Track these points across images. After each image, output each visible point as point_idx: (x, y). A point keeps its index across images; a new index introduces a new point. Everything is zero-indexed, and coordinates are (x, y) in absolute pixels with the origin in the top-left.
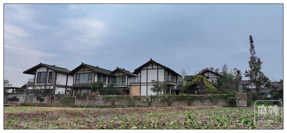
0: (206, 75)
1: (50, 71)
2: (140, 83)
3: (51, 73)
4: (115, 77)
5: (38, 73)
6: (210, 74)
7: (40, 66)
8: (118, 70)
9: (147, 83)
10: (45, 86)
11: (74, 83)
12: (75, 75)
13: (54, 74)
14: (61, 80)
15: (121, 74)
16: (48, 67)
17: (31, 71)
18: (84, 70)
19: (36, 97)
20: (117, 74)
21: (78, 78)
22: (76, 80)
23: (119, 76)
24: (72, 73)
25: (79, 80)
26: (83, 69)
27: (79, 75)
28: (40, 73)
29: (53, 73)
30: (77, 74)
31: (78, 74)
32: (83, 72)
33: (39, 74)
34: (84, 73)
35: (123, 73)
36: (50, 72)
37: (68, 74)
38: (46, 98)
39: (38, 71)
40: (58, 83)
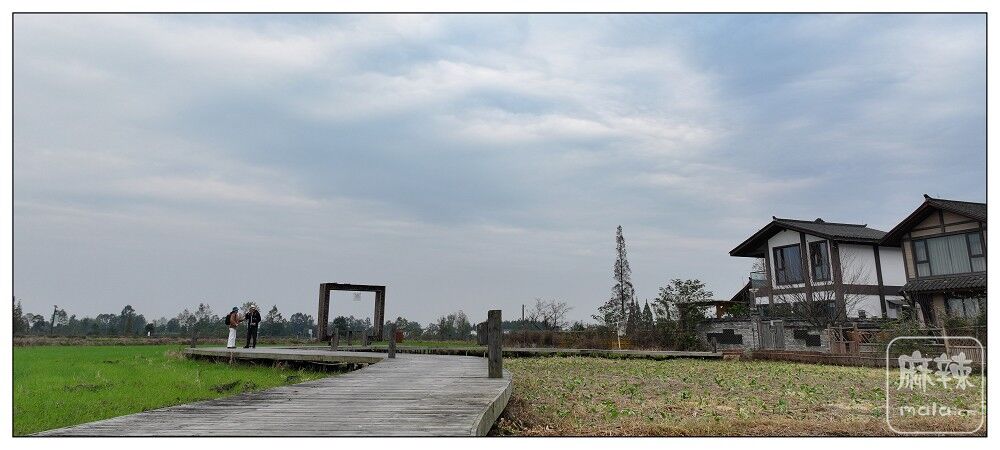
1: (810, 239)
3: (815, 247)
5: (775, 249)
7: (777, 227)
11: (912, 275)
12: (907, 246)
13: (826, 250)
14: (857, 267)
16: (801, 228)
17: (752, 247)
18: (942, 220)
19: (790, 332)
21: (922, 256)
22: (916, 262)
24: (895, 239)
25: (928, 261)
26: (934, 221)
27: (922, 244)
28: (781, 249)
29: (823, 246)
30: (913, 241)
31: (920, 239)
32: (938, 231)
33: (779, 252)
34: (945, 235)
36: (811, 244)
37: (878, 244)
38: (825, 335)
39: (775, 242)
40: (846, 281)
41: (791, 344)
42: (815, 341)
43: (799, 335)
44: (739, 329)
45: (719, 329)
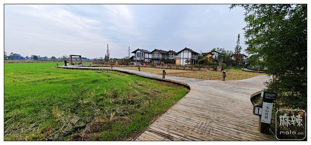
0: (213, 53)
1: (142, 52)
2: (180, 58)
4: (169, 54)
6: (215, 53)
7: (138, 50)
8: (170, 51)
9: (183, 58)
10: (141, 58)
11: (152, 57)
14: (147, 56)
15: (171, 53)
16: (141, 50)
17: (135, 52)
20: (169, 53)
23: (171, 54)
24: (151, 53)
25: (154, 56)
27: (154, 54)
34: (156, 53)
35: (172, 53)
37: (149, 53)
38: (144, 64)
39: (137, 52)
40: (145, 57)
41: (140, 65)
42: (143, 65)
43: (141, 64)
44: (134, 63)
45: (131, 63)
